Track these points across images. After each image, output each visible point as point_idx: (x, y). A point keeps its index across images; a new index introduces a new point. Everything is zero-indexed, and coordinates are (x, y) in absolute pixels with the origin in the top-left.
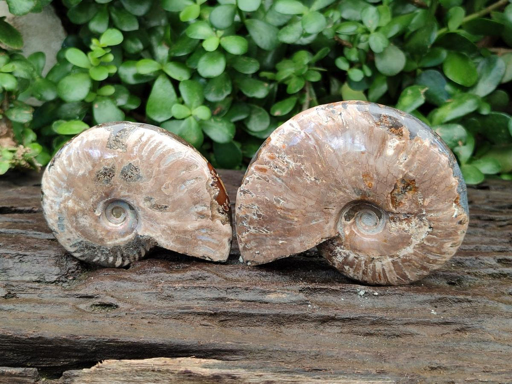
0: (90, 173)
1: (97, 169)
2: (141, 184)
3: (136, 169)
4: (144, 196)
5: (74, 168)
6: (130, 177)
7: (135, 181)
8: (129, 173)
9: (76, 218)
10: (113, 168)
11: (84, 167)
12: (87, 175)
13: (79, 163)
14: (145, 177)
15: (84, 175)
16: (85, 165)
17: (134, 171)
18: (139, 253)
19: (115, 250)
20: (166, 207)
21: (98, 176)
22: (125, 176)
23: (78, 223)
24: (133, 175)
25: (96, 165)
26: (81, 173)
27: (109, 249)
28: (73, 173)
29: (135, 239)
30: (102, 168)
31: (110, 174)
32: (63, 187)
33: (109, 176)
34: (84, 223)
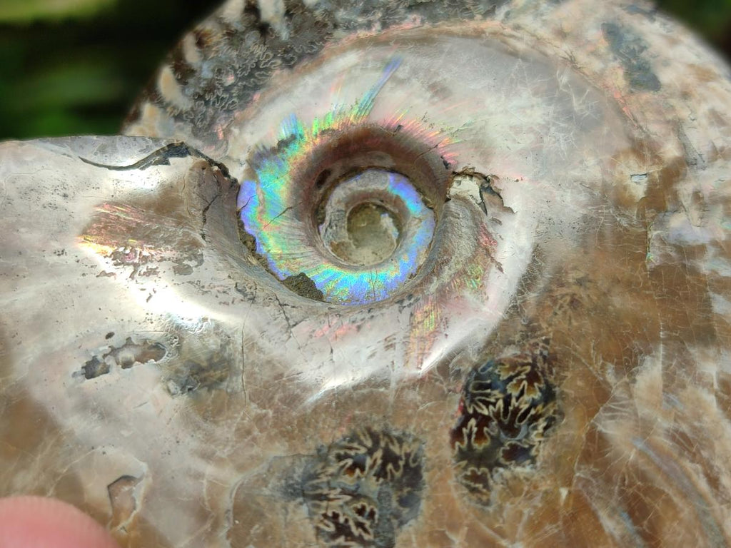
0: (600, 396)
1: (571, 430)
2: (279, 449)
3: (342, 530)
4: (237, 383)
5: (700, 380)
6: (358, 465)
7: (321, 456)
8: (372, 485)
9: (569, 115)
10: (475, 478)
11: (644, 411)
12: (610, 377)
13: (684, 428)
14: (270, 500)
15: (628, 364)
16: (645, 428)
17: (348, 515)
18: (184, 73)
19: (309, 35)
20: (90, 370)
21: (549, 395)
22: (389, 457)
23: (552, 94)
24: (348, 481)
25: (587, 457)
26: (651, 372)
27: (339, 33)
28: (694, 352)
29: (227, 132)
30: (543, 451)
31: (480, 435)
32: (711, 251)
33: (483, 421)
34: (516, 102)
